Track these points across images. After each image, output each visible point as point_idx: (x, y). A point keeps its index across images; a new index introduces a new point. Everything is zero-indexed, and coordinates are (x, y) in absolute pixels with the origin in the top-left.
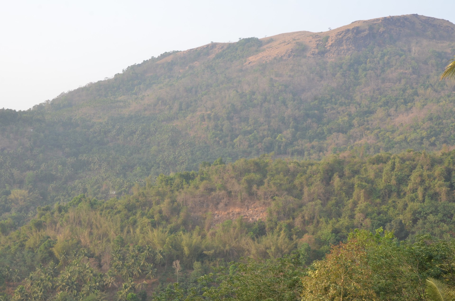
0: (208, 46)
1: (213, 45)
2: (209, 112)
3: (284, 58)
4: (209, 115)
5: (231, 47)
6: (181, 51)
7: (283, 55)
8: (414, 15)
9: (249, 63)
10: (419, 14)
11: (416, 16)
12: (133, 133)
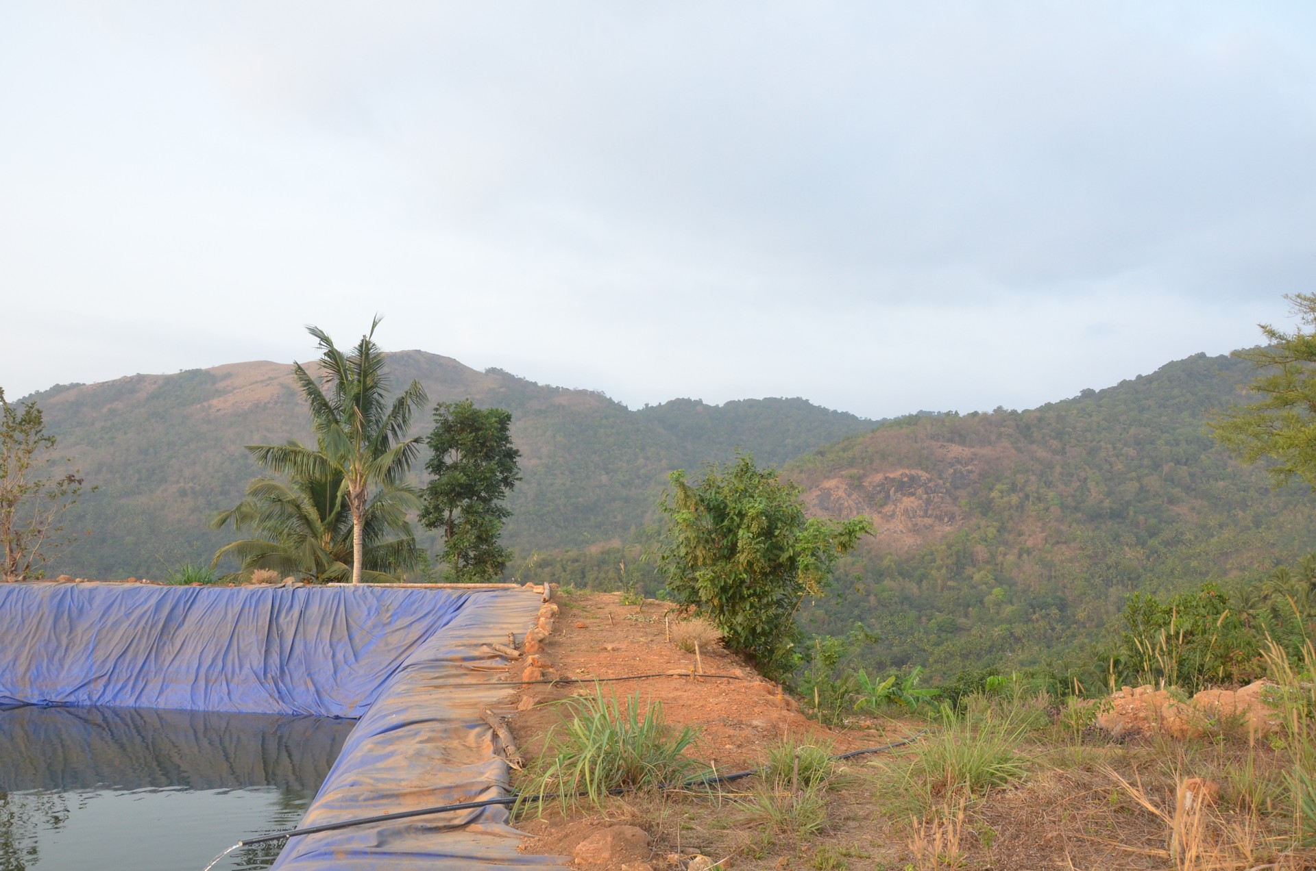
0: (132, 378)
1: (140, 378)
2: (191, 484)
3: (271, 405)
4: (192, 488)
5: (168, 380)
6: (84, 384)
7: (266, 401)
8: (416, 351)
9: (218, 410)
10: (423, 350)
11: (419, 352)
12: (81, 517)
